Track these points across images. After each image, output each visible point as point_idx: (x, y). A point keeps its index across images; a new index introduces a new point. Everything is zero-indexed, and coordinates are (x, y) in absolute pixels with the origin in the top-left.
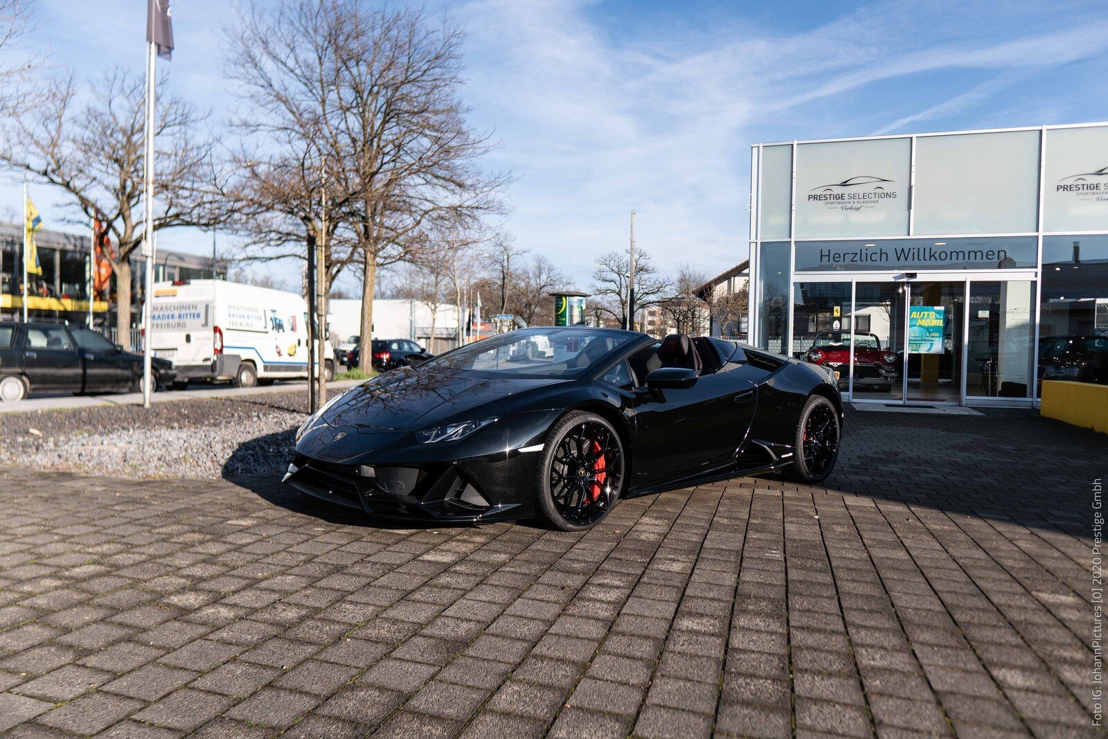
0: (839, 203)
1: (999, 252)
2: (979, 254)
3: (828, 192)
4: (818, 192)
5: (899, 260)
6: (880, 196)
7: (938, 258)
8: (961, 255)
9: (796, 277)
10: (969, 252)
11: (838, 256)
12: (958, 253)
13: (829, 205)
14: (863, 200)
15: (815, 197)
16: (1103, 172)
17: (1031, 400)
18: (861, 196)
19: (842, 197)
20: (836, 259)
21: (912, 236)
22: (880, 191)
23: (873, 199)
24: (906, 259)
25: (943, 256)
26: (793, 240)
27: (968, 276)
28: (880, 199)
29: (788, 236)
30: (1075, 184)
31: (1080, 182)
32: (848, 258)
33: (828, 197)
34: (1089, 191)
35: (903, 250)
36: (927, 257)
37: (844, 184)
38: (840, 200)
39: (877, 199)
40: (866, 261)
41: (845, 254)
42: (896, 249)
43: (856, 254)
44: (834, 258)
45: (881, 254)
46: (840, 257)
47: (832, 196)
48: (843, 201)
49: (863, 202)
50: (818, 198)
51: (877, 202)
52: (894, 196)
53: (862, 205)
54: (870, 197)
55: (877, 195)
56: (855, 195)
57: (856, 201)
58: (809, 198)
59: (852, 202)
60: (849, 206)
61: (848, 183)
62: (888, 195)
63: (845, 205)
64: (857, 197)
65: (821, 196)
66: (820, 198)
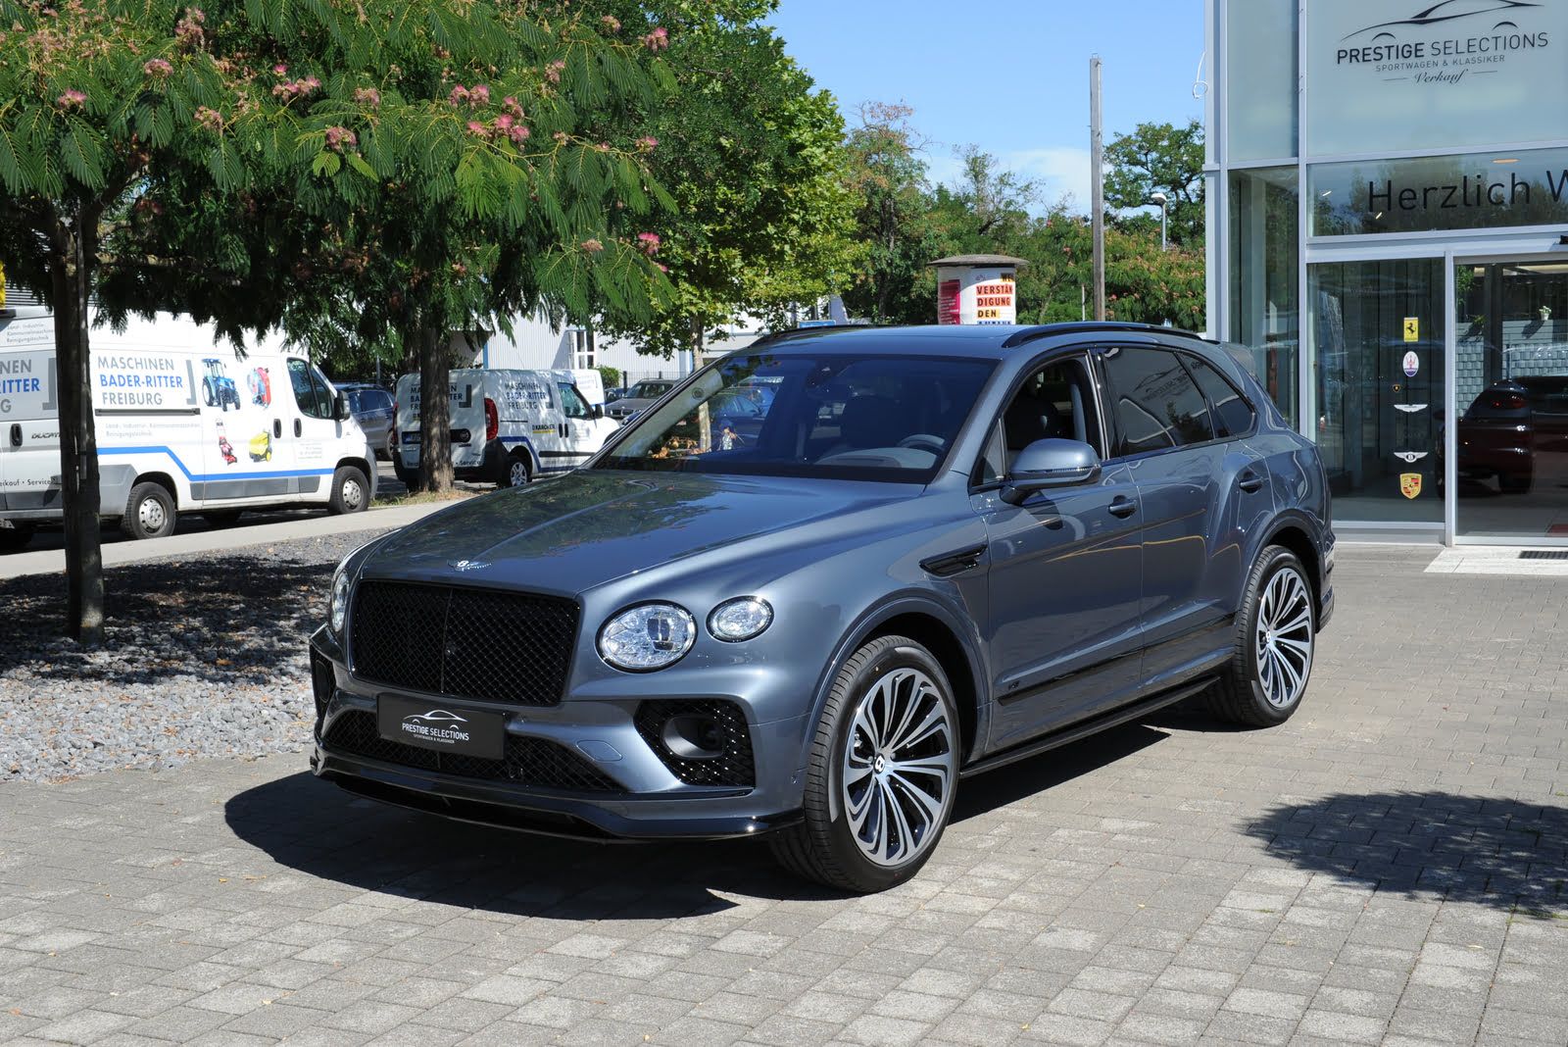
0: (1409, 66)
3: (1384, 41)
4: (1359, 43)
5: (1556, 198)
6: (1508, 44)
9: (1312, 250)
11: (1411, 195)
13: (1386, 74)
14: (1467, 56)
15: (1354, 55)
18: (1463, 47)
19: (1417, 51)
20: (1406, 203)
22: (1507, 31)
23: (1491, 53)
26: (1303, 161)
28: (1508, 53)
29: (1289, 151)
32: (1435, 200)
33: (1385, 52)
35: (1566, 173)
37: (1422, 19)
38: (1413, 60)
39: (1500, 51)
40: (1479, 204)
41: (1426, 191)
42: (1548, 173)
43: (1455, 188)
44: (1401, 199)
45: (1514, 186)
46: (1415, 198)
47: (1393, 51)
48: (1419, 60)
49: (1467, 61)
50: (1360, 57)
51: (1502, 58)
52: (1543, 43)
53: (1463, 68)
54: (1484, 47)
55: (1501, 42)
56: (1447, 45)
57: (1450, 59)
58: (1339, 57)
59: (1440, 63)
60: (1433, 72)
61: (1429, 17)
62: (1528, 41)
63: (1423, 71)
64: (1453, 50)
65: (1366, 52)
66: (1364, 55)
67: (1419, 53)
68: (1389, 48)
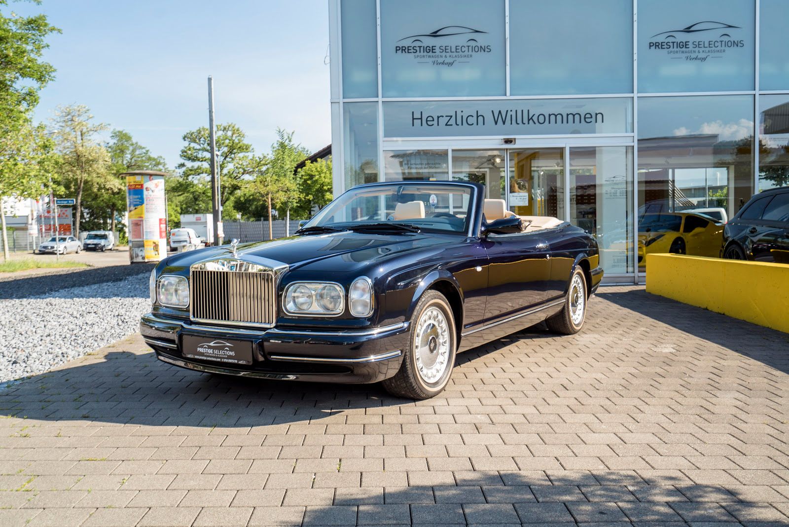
0: (429, 57)
1: (596, 114)
2: (577, 117)
3: (417, 44)
4: (407, 43)
5: (496, 123)
6: (473, 49)
7: (536, 120)
8: (559, 117)
9: (385, 144)
10: (568, 115)
11: (432, 119)
12: (556, 116)
13: (419, 60)
14: (457, 54)
15: (404, 49)
16: (692, 29)
17: (632, 275)
18: (454, 49)
19: (433, 49)
20: (429, 123)
21: (508, 97)
22: (473, 44)
23: (466, 53)
24: (504, 123)
25: (541, 118)
26: (380, 99)
27: (567, 141)
28: (474, 54)
30: (666, 41)
31: (671, 40)
32: (443, 121)
33: (418, 49)
34: (679, 49)
35: (500, 112)
36: (526, 120)
37: (435, 34)
38: (431, 54)
39: (470, 53)
40: (462, 124)
41: (438, 117)
42: (492, 111)
43: (451, 116)
44: (427, 121)
45: (478, 117)
46: (433, 120)
47: (422, 49)
48: (434, 54)
49: (456, 56)
50: (406, 50)
51: (471, 56)
52: (489, 50)
53: (454, 59)
54: (463, 50)
55: (470, 48)
56: (447, 48)
57: (448, 55)
58: (397, 50)
59: (443, 57)
60: (440, 60)
61: (438, 34)
62: (482, 49)
63: (436, 59)
64: (449, 51)
65: (410, 48)
66: (408, 50)
67: (434, 51)
68: (420, 47)
